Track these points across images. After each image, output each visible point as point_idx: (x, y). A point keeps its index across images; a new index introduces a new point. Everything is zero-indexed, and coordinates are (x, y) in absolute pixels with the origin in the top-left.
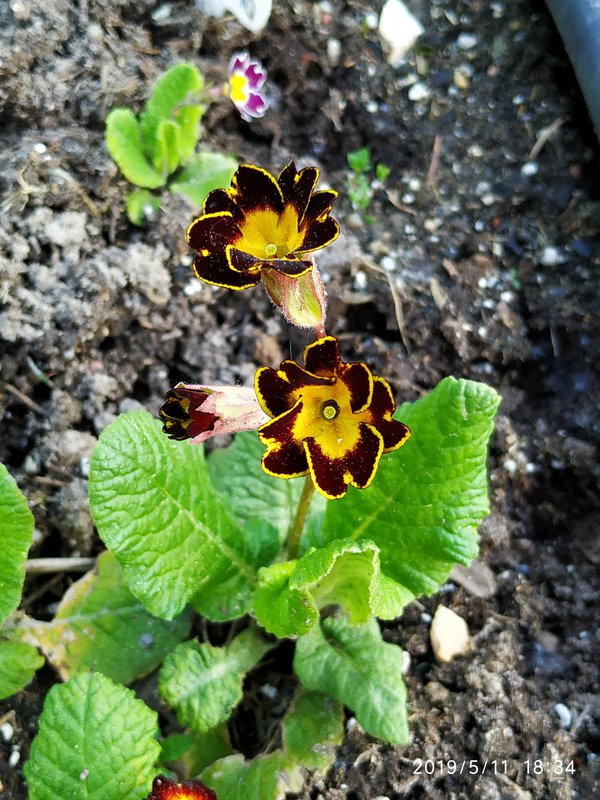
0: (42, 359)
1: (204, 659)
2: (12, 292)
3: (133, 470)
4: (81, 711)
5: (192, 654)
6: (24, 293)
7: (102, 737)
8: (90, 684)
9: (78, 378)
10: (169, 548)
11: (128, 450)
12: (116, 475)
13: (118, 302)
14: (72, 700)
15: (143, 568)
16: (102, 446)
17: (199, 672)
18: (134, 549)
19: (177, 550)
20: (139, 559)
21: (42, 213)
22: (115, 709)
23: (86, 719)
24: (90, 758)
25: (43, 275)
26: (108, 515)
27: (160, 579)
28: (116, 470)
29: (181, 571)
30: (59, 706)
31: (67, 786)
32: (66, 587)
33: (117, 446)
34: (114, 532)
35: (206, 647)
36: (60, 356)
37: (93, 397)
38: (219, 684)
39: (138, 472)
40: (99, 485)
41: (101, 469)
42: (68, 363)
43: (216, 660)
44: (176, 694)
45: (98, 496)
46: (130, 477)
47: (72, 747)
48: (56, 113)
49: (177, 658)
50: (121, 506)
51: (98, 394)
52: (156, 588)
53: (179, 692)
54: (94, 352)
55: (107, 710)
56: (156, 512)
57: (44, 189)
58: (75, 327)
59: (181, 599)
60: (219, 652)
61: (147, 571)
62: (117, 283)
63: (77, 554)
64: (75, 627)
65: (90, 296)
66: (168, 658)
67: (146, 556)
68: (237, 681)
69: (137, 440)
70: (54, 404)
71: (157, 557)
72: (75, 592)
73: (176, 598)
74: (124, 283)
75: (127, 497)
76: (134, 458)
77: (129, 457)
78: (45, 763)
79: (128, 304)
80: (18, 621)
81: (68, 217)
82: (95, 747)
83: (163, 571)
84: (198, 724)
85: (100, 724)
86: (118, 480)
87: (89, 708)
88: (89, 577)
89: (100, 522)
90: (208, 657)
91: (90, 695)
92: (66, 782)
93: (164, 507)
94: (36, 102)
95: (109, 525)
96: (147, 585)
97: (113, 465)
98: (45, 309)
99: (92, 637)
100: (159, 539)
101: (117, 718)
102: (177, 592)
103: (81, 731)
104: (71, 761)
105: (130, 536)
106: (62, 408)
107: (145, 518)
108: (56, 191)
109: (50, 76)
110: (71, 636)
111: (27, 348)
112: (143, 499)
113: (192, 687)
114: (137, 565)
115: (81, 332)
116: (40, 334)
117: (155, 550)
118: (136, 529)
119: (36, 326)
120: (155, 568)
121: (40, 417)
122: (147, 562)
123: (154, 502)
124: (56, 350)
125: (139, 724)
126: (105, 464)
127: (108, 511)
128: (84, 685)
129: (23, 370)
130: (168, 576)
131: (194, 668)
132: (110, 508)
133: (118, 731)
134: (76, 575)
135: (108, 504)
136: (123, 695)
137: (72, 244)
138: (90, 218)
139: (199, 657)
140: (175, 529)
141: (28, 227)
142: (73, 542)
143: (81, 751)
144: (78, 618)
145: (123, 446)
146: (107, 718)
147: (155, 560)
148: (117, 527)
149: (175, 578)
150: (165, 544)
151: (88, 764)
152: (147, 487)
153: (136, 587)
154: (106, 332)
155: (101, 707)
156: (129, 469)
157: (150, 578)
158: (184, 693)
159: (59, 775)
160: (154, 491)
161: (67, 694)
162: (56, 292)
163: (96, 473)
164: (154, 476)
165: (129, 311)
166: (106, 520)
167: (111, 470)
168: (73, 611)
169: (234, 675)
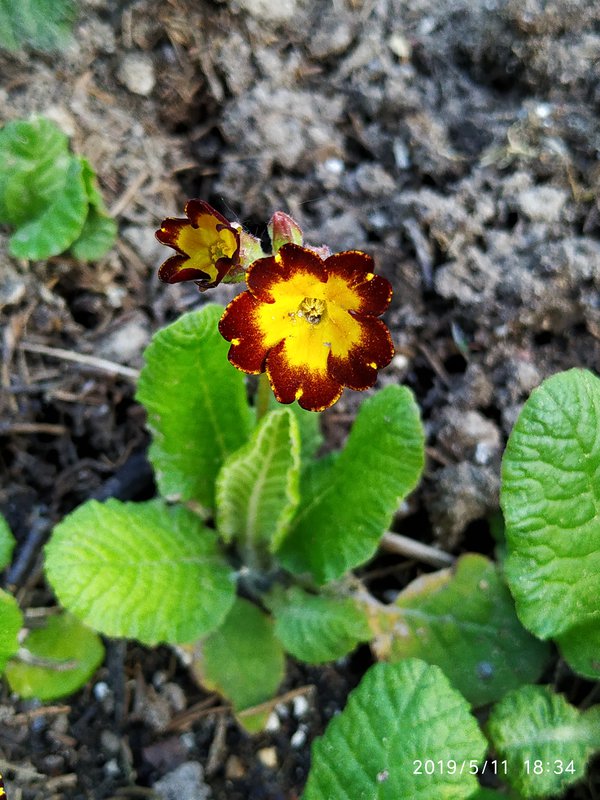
0: (469, 329)
1: (551, 711)
2: (463, 248)
3: (568, 437)
4: (404, 702)
5: (539, 701)
6: (474, 253)
7: (419, 741)
8: (424, 675)
9: (501, 361)
10: (569, 555)
11: (571, 409)
12: (548, 433)
13: (573, 294)
14: (397, 684)
15: (533, 563)
16: (544, 393)
17: (540, 724)
18: (534, 534)
19: (577, 561)
20: (532, 550)
21: (521, 178)
22: (444, 715)
23: (407, 713)
24: (397, 760)
25: (501, 241)
26: (521, 478)
27: (547, 585)
28: (550, 428)
29: (572, 589)
30: (380, 685)
31: (357, 781)
32: (413, 576)
33: (561, 400)
34: (519, 502)
35: (559, 700)
36: (491, 330)
37: (511, 385)
38: (560, 749)
39: (573, 442)
40: (524, 439)
41: (534, 419)
42: (496, 340)
43: (565, 720)
44: (506, 739)
45: (518, 451)
46: (562, 444)
47: (380, 739)
48: (567, 87)
49: (521, 699)
50: (538, 474)
51: (518, 383)
52: (540, 595)
53: (510, 737)
54: (526, 341)
55: (434, 712)
56: (572, 503)
57: (532, 153)
58: (518, 302)
59: (561, 621)
60: (573, 712)
61: (536, 570)
62: (580, 272)
63: (438, 545)
64: (412, 623)
65: (546, 275)
66: (510, 693)
67: (542, 551)
68: (583, 756)
69: (585, 405)
70: (466, 378)
71: (553, 558)
72: (421, 585)
73: (557, 617)
74: (586, 273)
75: (549, 467)
76: (574, 423)
77: (569, 419)
78: (342, 744)
79: (583, 300)
80: (353, 589)
81: (546, 191)
82: (406, 749)
83: (554, 577)
84: (522, 785)
85: (420, 725)
86: (548, 441)
87: (415, 701)
88: (444, 575)
89: (507, 484)
90: (557, 712)
91: (421, 687)
92: (358, 776)
93: (583, 501)
94: (550, 71)
95: (516, 492)
96: (530, 585)
97: (549, 420)
98: (493, 274)
99: (426, 641)
100: (564, 537)
101: (442, 727)
102: (560, 611)
103: (396, 723)
104: (373, 754)
105: (535, 515)
106: (474, 384)
107: (559, 502)
108: (543, 159)
109: (575, 50)
110: (403, 630)
111: (457, 311)
112: (567, 477)
113: (527, 739)
114: (528, 556)
115: (523, 310)
116: (477, 299)
117: (555, 548)
118: (544, 510)
119: (476, 290)
120: (547, 570)
121: (446, 389)
122: (541, 557)
123: (575, 488)
124: (487, 322)
125: (465, 745)
126: (540, 415)
127: (522, 473)
128: (417, 673)
129: (445, 333)
130: (557, 586)
131: (538, 717)
132: (525, 471)
133: (439, 742)
134: (428, 567)
135: (526, 465)
136: (458, 703)
137: (542, 220)
138: (570, 201)
139: (545, 707)
140: (583, 535)
141: (501, 188)
142: (438, 531)
143: (388, 747)
144: (417, 613)
145: (567, 403)
146: (432, 722)
147: (549, 561)
148: (524, 497)
149: (563, 593)
150: (567, 546)
151: (391, 765)
152: (574, 466)
153: (517, 583)
154: (546, 325)
155: (429, 706)
156: (565, 433)
157: (537, 579)
158: (516, 741)
159: (352, 765)
160: (581, 475)
161: (394, 676)
162: (507, 263)
163: (526, 422)
164: (587, 456)
165: (580, 309)
166: (516, 484)
167: (544, 424)
168: (414, 603)
169: (582, 746)
